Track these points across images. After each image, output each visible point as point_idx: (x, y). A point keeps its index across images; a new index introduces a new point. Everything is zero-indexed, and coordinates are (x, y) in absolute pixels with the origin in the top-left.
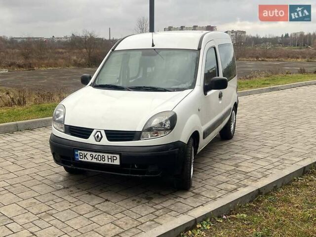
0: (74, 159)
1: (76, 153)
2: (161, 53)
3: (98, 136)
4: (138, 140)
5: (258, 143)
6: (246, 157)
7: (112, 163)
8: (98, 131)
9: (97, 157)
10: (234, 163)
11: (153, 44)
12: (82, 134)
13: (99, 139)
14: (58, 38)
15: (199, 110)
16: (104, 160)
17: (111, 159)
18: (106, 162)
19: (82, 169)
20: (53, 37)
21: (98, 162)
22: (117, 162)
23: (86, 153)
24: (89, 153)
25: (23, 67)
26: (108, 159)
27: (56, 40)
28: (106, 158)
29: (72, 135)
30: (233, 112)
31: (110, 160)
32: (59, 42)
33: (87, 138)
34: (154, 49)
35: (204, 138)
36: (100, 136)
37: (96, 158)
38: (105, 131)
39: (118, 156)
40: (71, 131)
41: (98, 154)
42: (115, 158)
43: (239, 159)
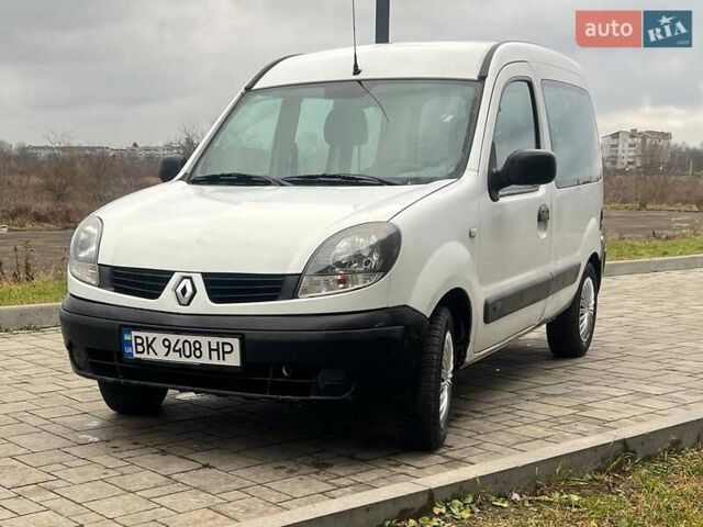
0: (121, 353)
1: (127, 337)
2: (376, 90)
3: (184, 291)
4: (293, 298)
5: (654, 365)
6: (612, 391)
7: (221, 363)
8: (184, 278)
9: (180, 346)
10: (575, 402)
11: (356, 66)
12: (143, 286)
13: (185, 297)
14: (147, 149)
15: (471, 236)
16: (198, 353)
17: (217, 350)
18: (205, 360)
19: (142, 383)
20: (135, 145)
21: (184, 360)
22: (233, 360)
23: (151, 336)
24: (160, 337)
25: (47, 221)
26: (211, 350)
27: (142, 155)
28: (205, 350)
29: (117, 290)
30: (589, 280)
31: (214, 354)
32: (150, 158)
33: (155, 296)
34: (359, 81)
35: (487, 320)
36: (189, 289)
37: (179, 351)
38: (204, 275)
39: (236, 342)
40: (115, 281)
41: (183, 338)
42: (227, 348)
43: (592, 394)
